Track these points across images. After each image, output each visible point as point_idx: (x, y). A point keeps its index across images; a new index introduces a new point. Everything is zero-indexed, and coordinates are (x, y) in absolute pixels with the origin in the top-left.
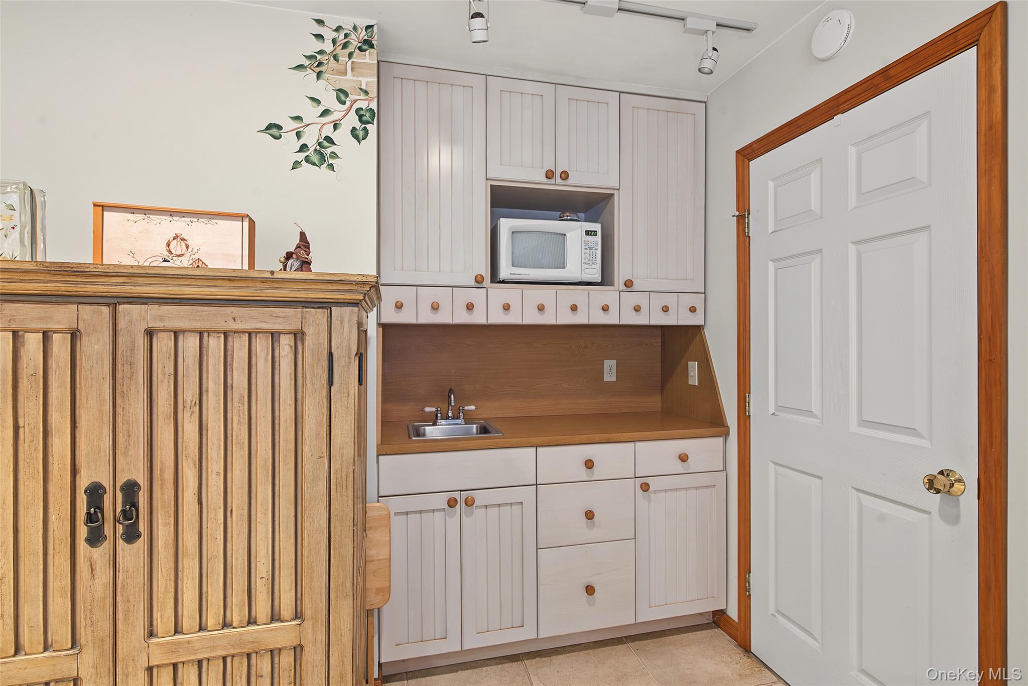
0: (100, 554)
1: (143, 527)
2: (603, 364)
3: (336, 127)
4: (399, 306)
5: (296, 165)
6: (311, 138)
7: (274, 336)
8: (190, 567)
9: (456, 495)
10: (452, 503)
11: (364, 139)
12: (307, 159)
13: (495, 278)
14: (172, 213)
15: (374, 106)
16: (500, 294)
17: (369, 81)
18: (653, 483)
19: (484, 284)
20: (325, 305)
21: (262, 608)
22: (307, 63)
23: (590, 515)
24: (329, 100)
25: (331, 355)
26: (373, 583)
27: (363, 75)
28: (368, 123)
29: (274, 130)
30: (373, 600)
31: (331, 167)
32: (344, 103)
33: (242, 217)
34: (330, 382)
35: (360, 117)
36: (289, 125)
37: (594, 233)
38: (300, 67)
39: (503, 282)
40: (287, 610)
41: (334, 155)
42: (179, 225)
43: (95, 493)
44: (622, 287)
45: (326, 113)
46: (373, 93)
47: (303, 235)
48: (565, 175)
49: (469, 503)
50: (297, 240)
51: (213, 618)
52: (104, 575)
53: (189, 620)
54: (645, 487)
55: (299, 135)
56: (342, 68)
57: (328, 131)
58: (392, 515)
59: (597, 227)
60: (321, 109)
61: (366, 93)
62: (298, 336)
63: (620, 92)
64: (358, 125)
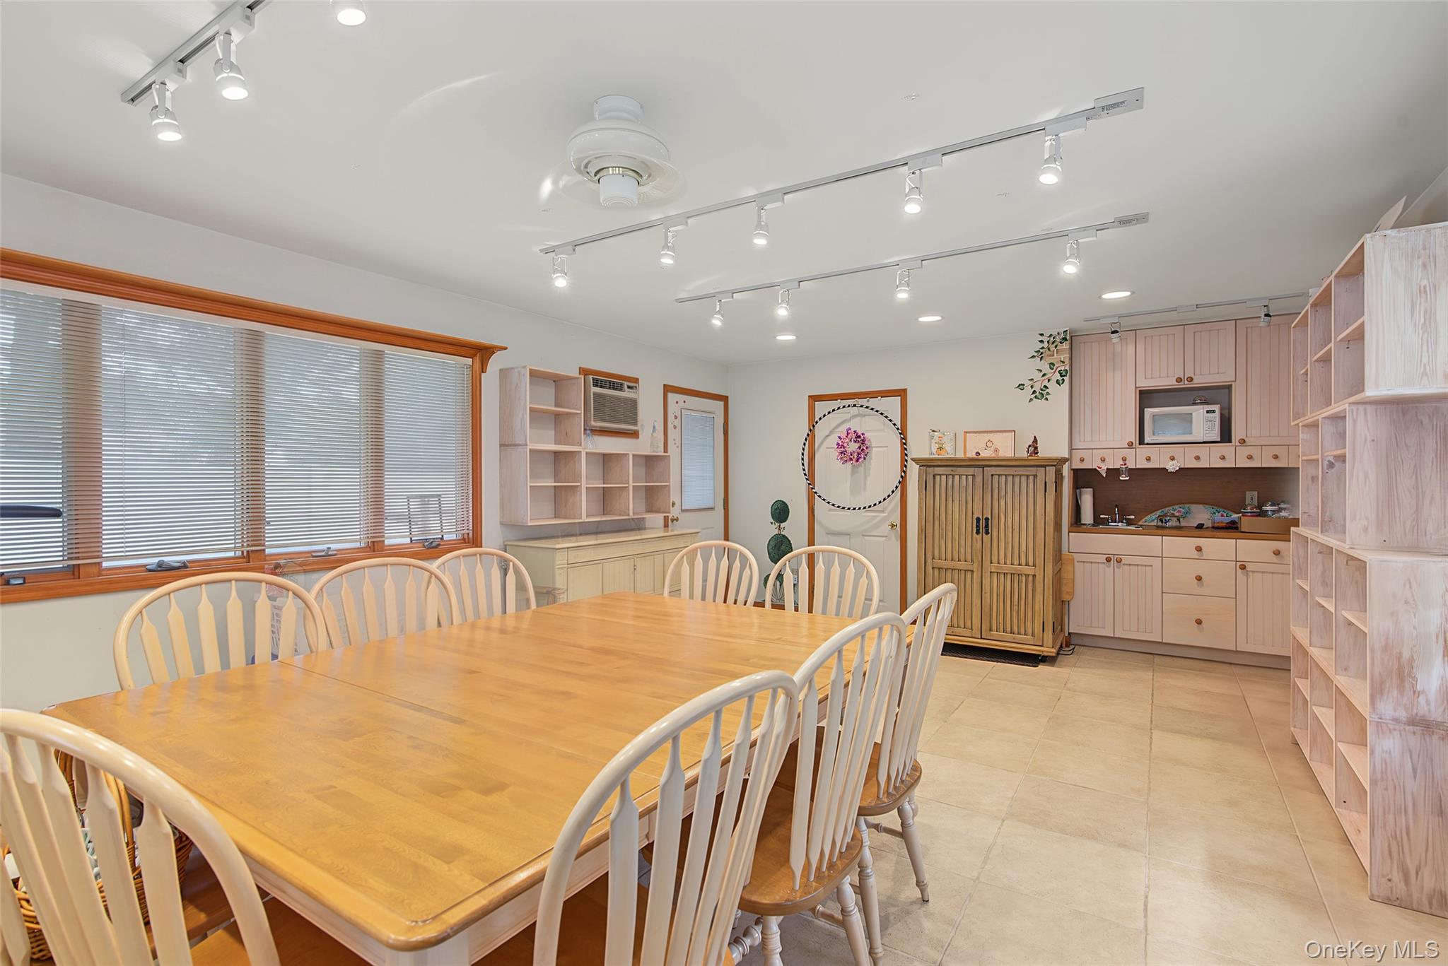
0: (979, 537)
1: (990, 531)
2: (1245, 495)
3: (1049, 381)
4: (1082, 460)
5: (1031, 400)
6: (1037, 388)
7: (1028, 476)
8: (1002, 544)
9: (1112, 556)
10: (1108, 560)
11: (1062, 383)
12: (1036, 397)
13: (1142, 442)
14: (987, 432)
15: (1067, 368)
16: (1143, 451)
17: (1065, 357)
18: (1249, 567)
19: (1134, 446)
20: (1044, 466)
21: (1023, 561)
22: (1036, 354)
23: (1199, 579)
24: (1046, 369)
25: (1046, 483)
26: (1064, 588)
27: (1061, 354)
28: (1064, 376)
29: (1021, 386)
30: (1066, 597)
31: (1047, 399)
32: (1053, 369)
33: (1011, 431)
34: (1045, 491)
35: (1061, 374)
36: (1028, 383)
37: (1214, 412)
38: (1033, 357)
39: (1148, 444)
40: (1031, 563)
41: (1048, 393)
42: (990, 436)
43: (978, 519)
44: (1238, 444)
45: (1044, 375)
46: (1067, 361)
47: (1035, 437)
48: (1191, 379)
49: (1119, 561)
50: (1033, 439)
51: (1009, 561)
52: (980, 542)
53: (1002, 561)
54: (1243, 567)
55: (1032, 387)
56: (1052, 353)
57: (1046, 383)
58: (1076, 561)
59: (1216, 408)
60: (1042, 374)
61: (1063, 362)
62: (1035, 476)
63: (1236, 320)
64: (1060, 378)
